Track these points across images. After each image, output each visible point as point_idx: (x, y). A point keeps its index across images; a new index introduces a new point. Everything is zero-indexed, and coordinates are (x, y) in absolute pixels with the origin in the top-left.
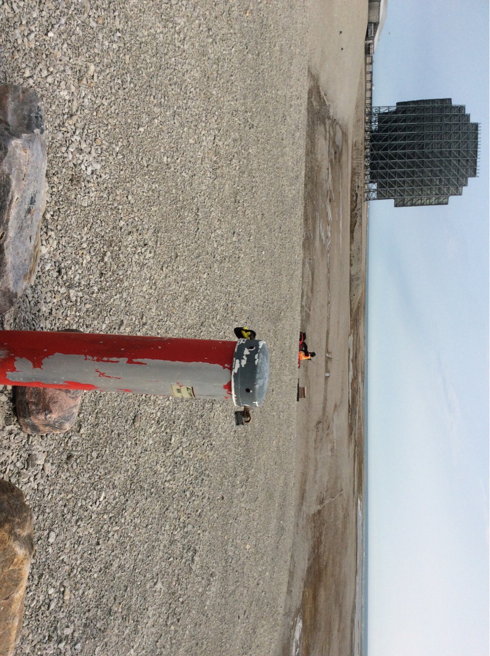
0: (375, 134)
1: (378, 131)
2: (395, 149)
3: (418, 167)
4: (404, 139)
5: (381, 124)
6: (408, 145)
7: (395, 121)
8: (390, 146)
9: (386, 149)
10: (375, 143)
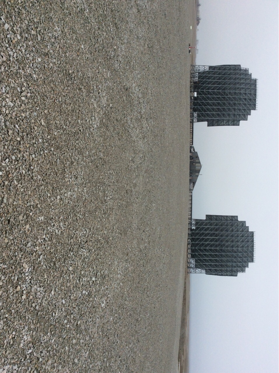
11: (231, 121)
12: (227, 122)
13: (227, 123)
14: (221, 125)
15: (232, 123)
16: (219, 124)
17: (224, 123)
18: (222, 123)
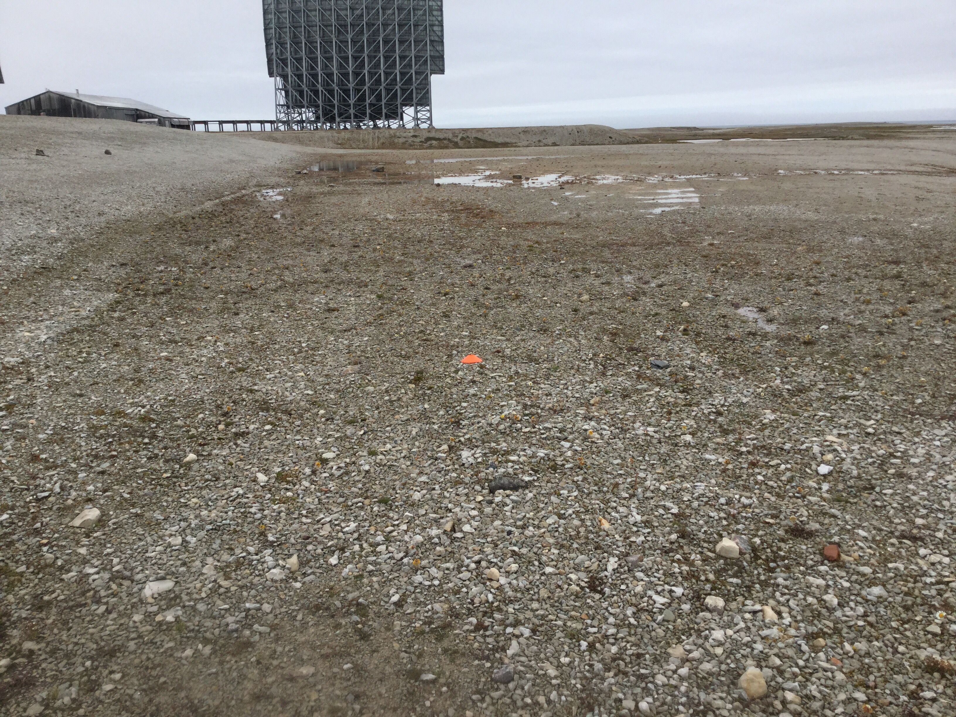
0: (320, 112)
1: (317, 106)
2: (346, 75)
3: (376, 33)
4: (330, 59)
5: (305, 103)
6: (340, 52)
7: (300, 77)
8: (341, 84)
9: (346, 92)
10: (336, 111)
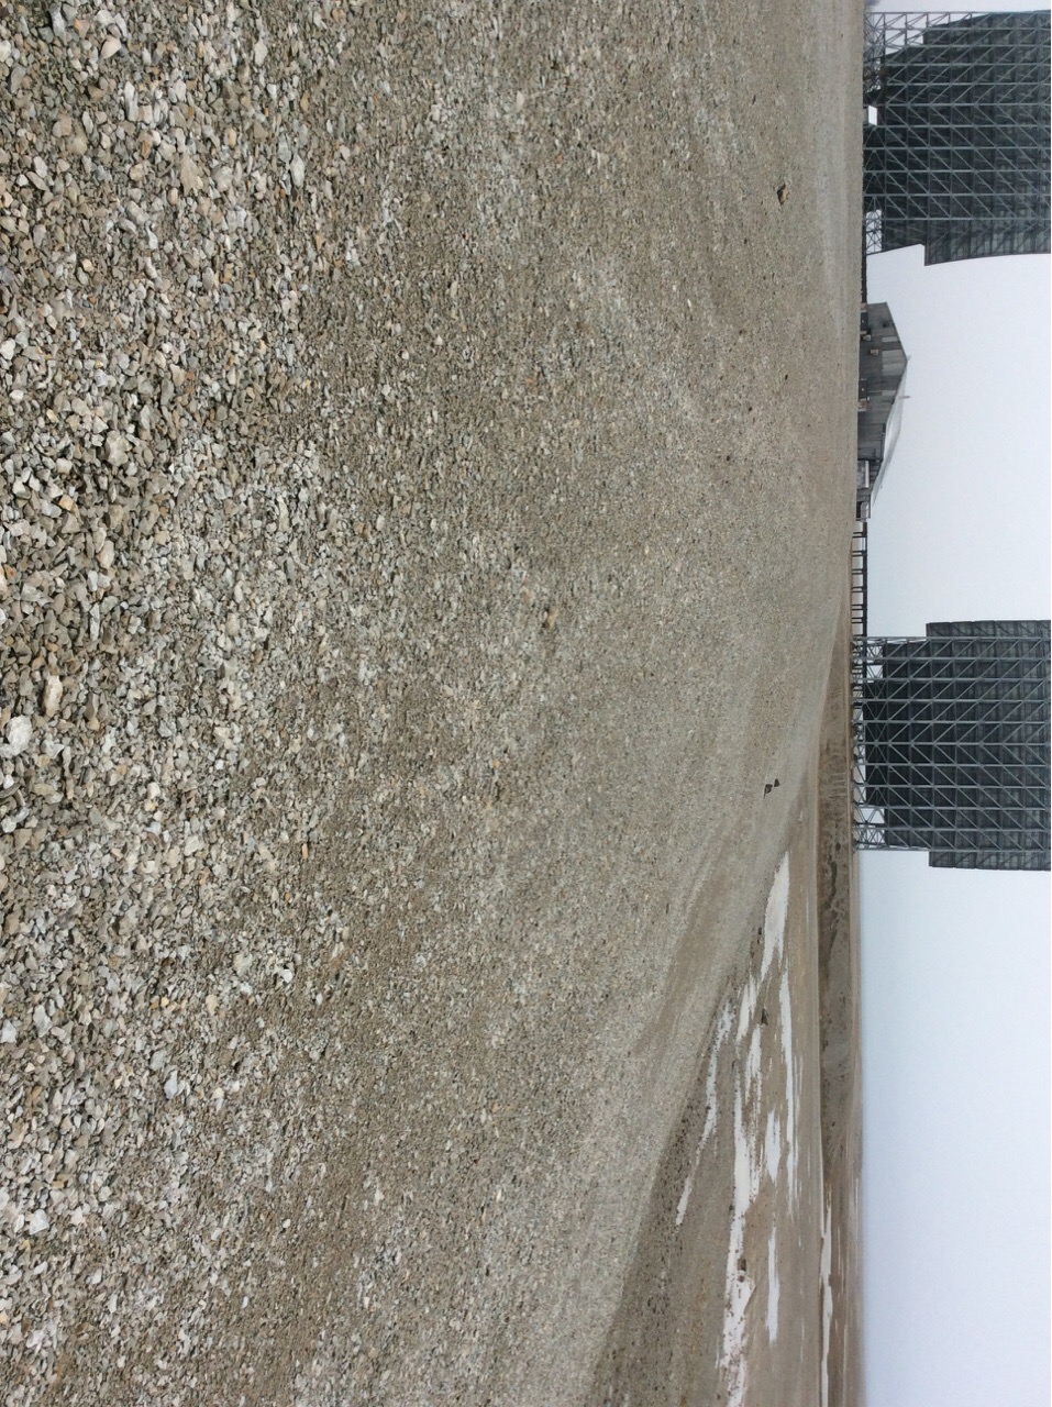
2: (927, 737)
6: (960, 730)
8: (916, 730)
9: (904, 736)
10: (878, 721)
11: (1022, 234)
12: (1004, 240)
13: (1008, 244)
14: (983, 255)
15: (1028, 241)
16: (973, 247)
17: (995, 244)
18: (987, 243)
